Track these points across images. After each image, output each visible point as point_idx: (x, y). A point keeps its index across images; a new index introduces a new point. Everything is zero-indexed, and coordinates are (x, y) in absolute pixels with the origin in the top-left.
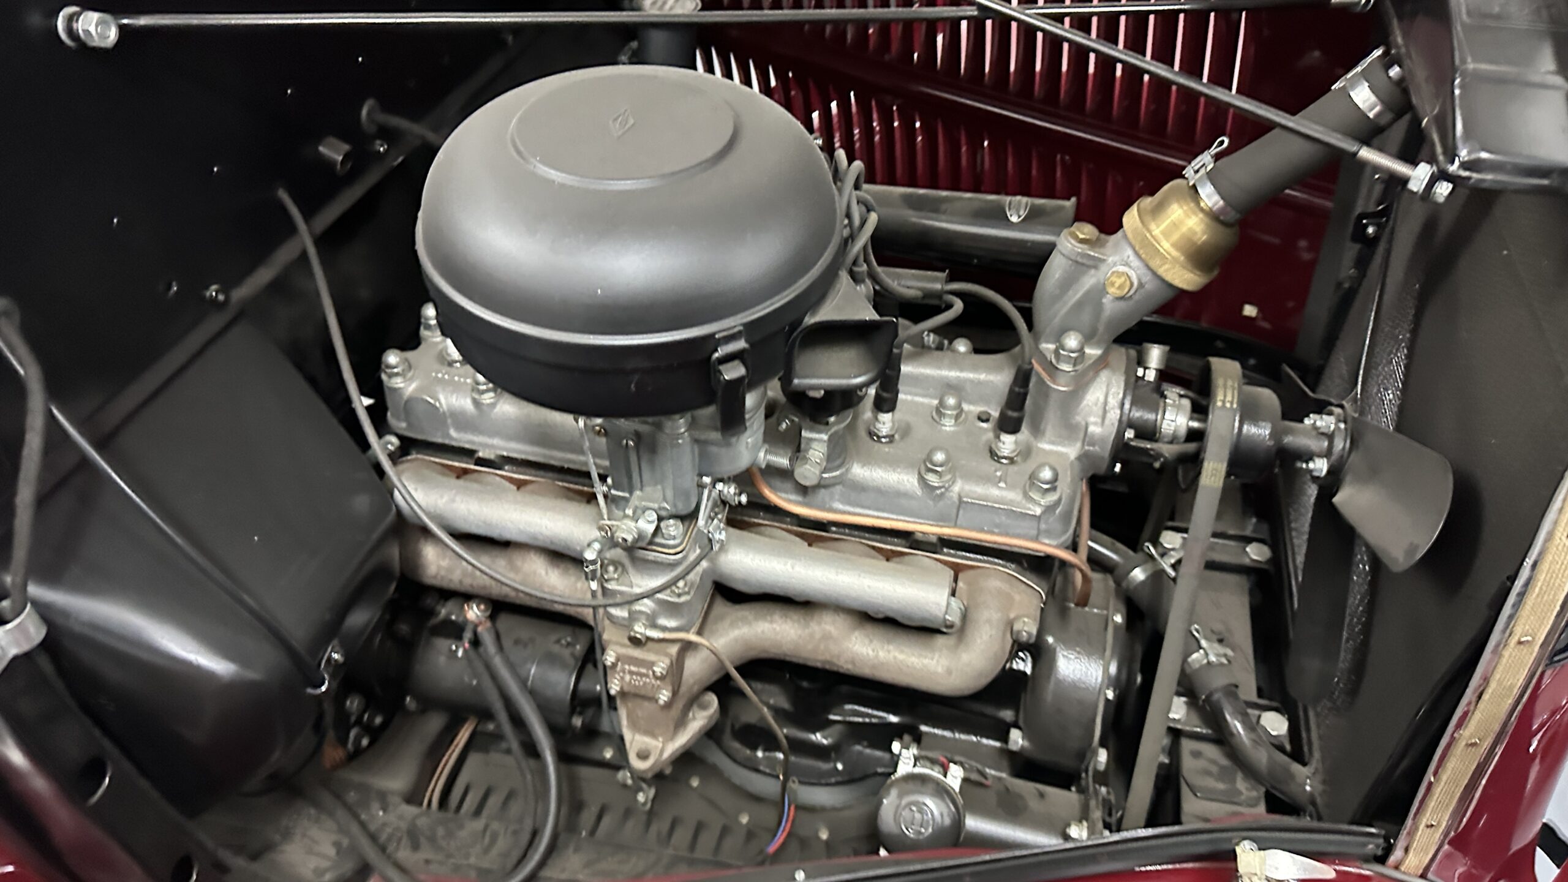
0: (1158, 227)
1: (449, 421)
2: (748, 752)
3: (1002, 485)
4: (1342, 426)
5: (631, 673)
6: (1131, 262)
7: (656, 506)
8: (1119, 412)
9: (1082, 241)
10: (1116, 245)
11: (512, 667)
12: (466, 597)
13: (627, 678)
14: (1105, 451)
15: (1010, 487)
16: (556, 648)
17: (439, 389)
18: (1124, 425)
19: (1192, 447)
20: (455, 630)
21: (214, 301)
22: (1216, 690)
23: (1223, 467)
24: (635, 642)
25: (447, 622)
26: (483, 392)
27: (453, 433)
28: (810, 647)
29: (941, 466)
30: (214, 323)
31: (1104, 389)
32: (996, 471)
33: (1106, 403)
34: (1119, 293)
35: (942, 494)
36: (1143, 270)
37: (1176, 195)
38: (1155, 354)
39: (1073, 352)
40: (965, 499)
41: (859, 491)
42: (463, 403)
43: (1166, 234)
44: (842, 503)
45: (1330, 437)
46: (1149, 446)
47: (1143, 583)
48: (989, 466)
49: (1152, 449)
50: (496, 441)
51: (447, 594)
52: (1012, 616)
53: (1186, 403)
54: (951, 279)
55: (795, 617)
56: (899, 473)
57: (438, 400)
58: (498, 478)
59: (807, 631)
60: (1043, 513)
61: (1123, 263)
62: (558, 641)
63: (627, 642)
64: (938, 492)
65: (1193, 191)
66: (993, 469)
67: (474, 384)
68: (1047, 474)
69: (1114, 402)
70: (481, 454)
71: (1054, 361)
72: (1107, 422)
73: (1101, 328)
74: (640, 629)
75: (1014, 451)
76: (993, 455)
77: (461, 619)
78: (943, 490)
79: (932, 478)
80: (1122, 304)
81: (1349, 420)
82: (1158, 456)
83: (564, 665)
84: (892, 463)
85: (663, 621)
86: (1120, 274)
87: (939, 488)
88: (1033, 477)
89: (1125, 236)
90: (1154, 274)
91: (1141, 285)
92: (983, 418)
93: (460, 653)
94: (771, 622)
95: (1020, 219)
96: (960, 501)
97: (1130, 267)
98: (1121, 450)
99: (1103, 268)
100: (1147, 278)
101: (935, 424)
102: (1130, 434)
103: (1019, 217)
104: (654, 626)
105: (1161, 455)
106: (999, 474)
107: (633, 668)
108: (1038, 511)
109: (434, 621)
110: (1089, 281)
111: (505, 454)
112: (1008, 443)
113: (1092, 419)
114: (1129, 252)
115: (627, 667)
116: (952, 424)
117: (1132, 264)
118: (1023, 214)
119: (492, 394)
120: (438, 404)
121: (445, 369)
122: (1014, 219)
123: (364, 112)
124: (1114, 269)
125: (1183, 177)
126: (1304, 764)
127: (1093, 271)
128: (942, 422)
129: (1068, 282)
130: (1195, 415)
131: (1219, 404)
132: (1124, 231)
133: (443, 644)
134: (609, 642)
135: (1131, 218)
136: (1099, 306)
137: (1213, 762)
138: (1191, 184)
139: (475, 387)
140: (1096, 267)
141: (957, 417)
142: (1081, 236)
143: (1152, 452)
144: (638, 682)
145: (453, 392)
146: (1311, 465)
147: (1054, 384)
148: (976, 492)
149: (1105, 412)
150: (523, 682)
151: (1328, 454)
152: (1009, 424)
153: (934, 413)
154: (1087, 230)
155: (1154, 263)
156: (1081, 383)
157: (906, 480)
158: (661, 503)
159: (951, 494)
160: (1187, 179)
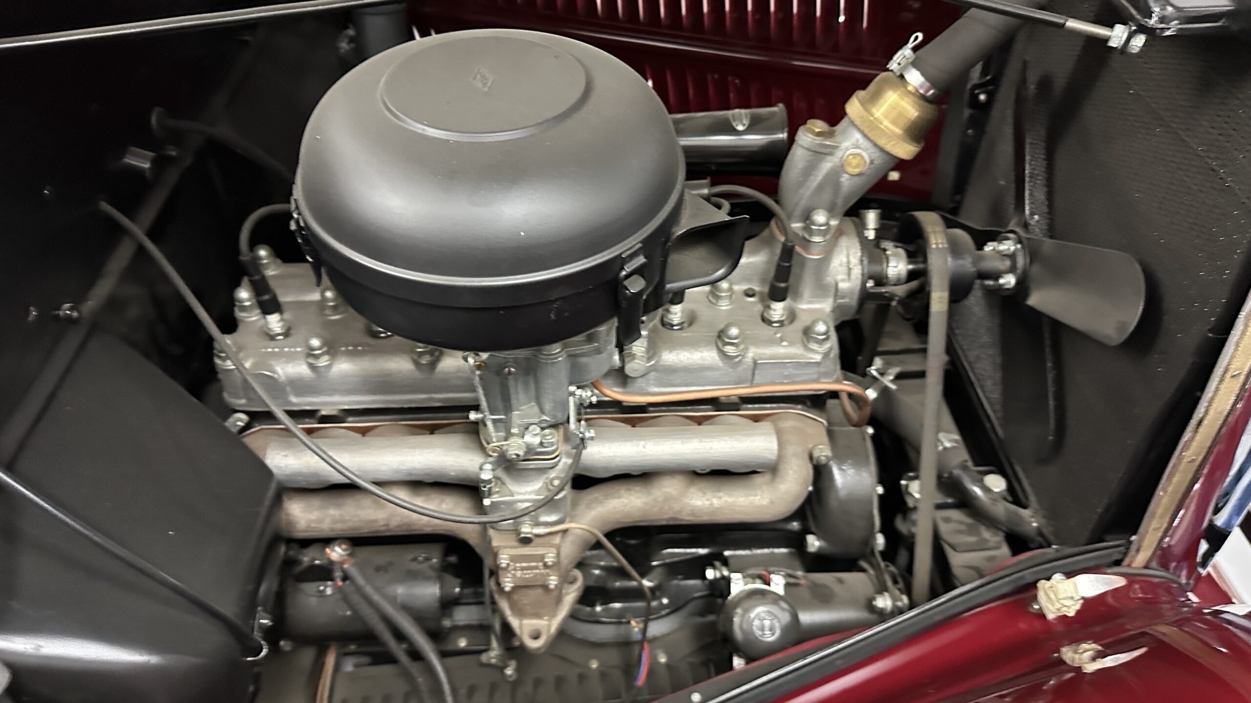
0: (878, 111)
1: (288, 389)
2: (588, 609)
3: (785, 343)
4: (1019, 246)
5: (523, 569)
6: (861, 144)
7: (536, 420)
8: (860, 267)
9: (819, 134)
10: (844, 131)
11: (378, 590)
12: (327, 541)
13: (519, 574)
14: (852, 301)
15: (791, 344)
16: (414, 566)
17: (273, 363)
18: (866, 276)
19: (914, 284)
20: (324, 573)
21: (69, 320)
22: (955, 468)
23: (946, 295)
24: (526, 541)
25: (313, 568)
26: (316, 357)
27: (294, 399)
28: (656, 509)
29: (735, 339)
30: (72, 340)
31: (845, 252)
32: (776, 334)
33: (848, 262)
34: (857, 171)
35: (740, 361)
36: (873, 150)
37: (887, 84)
38: (872, 217)
39: (821, 225)
40: (760, 362)
41: (670, 373)
42: (300, 369)
43: (886, 116)
44: (656, 386)
45: (1012, 256)
46: (883, 290)
47: (876, 400)
48: (767, 331)
49: (886, 292)
50: (336, 398)
51: (306, 543)
52: (810, 446)
53: (901, 251)
54: (713, 184)
55: (638, 488)
56: (701, 352)
57: (275, 372)
58: (343, 431)
59: (651, 498)
60: (823, 358)
61: (855, 146)
62: (415, 559)
63: (516, 544)
64: (737, 360)
65: (899, 80)
66: (772, 333)
67: (307, 351)
68: (821, 327)
69: (855, 260)
70: (324, 413)
71: (807, 236)
72: (853, 277)
73: (840, 201)
74: (526, 529)
75: (783, 315)
76: (766, 321)
77: (324, 562)
78: (740, 358)
79: (729, 349)
80: (857, 180)
81: (1025, 242)
82: (891, 297)
83: (427, 578)
84: (694, 344)
85: (544, 518)
86: (855, 155)
87: (737, 357)
88: (807, 332)
89: (852, 123)
90: (882, 150)
91: (872, 162)
92: (749, 294)
93: (329, 591)
94: (619, 497)
95: (745, 127)
96: (755, 363)
97: (860, 148)
98: (865, 296)
99: (839, 154)
100: (876, 154)
101: (714, 306)
102: (870, 284)
103: (744, 125)
104: (538, 524)
105: (896, 296)
106: (778, 335)
107: (524, 565)
108: (818, 358)
109: (297, 570)
110: (827, 166)
111: (346, 407)
112: (778, 310)
113: (839, 277)
114: (857, 136)
115: (518, 565)
116: (728, 304)
117: (862, 146)
118: (746, 122)
119: (326, 357)
120: (276, 376)
121: (272, 343)
122: (740, 128)
123: (154, 120)
124: (848, 152)
125: (888, 70)
126: (1025, 507)
127: (829, 158)
128: (719, 304)
129: (810, 169)
130: (912, 260)
131: (934, 246)
132: (850, 119)
133: (310, 588)
134: (499, 547)
135: (854, 107)
136: (837, 185)
137: (961, 523)
138: (898, 74)
139: (310, 353)
140: (831, 154)
141: (731, 296)
142: (817, 130)
143: (886, 295)
144: (529, 574)
145: (287, 362)
146: (1002, 281)
147: (808, 254)
148: (765, 354)
149: (850, 269)
150: (393, 600)
151: (1012, 270)
152: (777, 294)
153: (711, 298)
154: (819, 125)
155: (881, 142)
156: (829, 251)
157: (707, 356)
158: (540, 417)
159: (746, 360)
160: (892, 71)
